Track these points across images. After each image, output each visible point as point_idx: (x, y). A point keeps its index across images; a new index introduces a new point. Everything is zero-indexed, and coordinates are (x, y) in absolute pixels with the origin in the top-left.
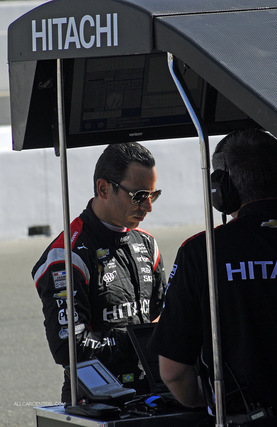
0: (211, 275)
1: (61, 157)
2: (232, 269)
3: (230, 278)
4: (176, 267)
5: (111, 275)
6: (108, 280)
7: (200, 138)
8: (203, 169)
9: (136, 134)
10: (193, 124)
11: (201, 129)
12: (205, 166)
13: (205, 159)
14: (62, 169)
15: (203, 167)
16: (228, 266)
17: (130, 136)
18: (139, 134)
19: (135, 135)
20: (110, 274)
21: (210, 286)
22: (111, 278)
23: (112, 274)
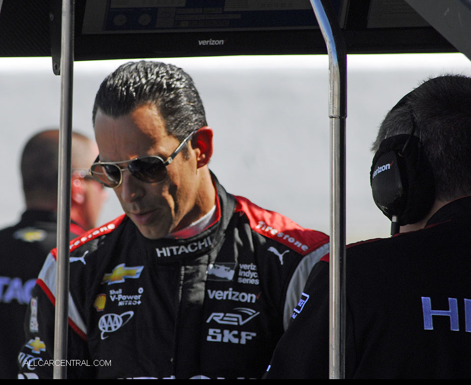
0: (335, 324)
1: (62, 76)
2: (434, 307)
3: (429, 326)
4: (307, 297)
5: (116, 319)
6: (107, 328)
7: (330, 58)
8: (332, 117)
9: (213, 42)
10: (319, 30)
11: (333, 40)
12: (336, 113)
13: (338, 99)
14: (62, 99)
15: (332, 115)
16: (426, 301)
17: (200, 44)
18: (217, 42)
19: (209, 43)
20: (116, 316)
21: (332, 346)
22: (115, 325)
23: (120, 317)
